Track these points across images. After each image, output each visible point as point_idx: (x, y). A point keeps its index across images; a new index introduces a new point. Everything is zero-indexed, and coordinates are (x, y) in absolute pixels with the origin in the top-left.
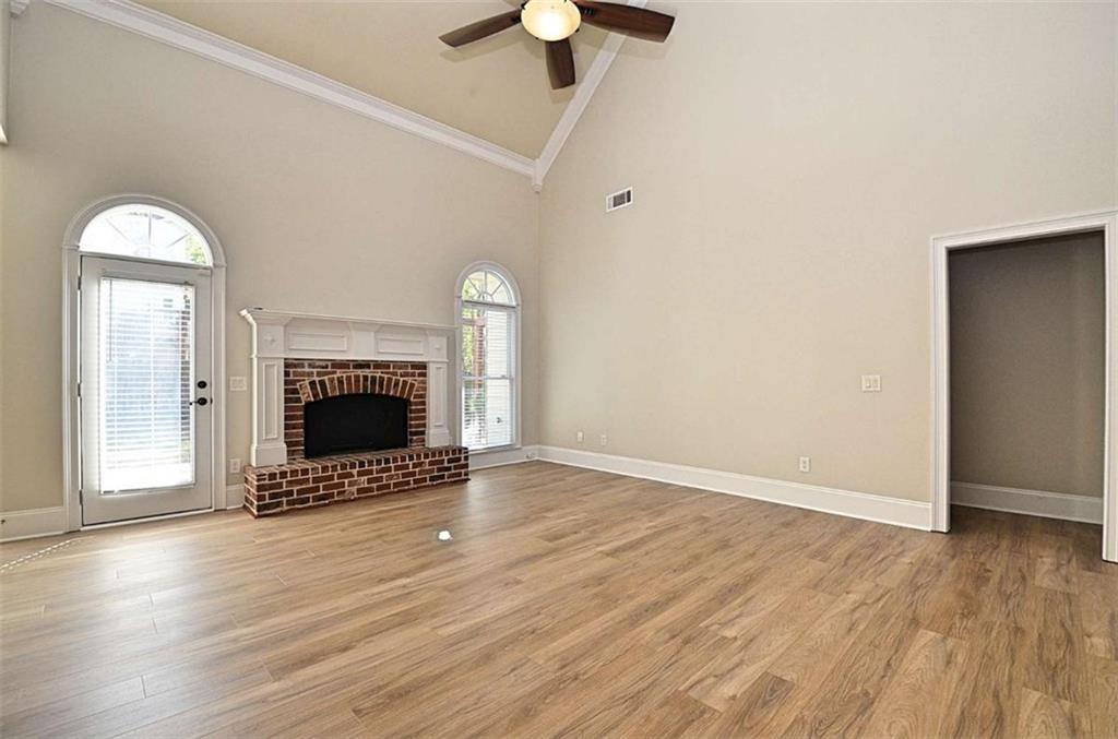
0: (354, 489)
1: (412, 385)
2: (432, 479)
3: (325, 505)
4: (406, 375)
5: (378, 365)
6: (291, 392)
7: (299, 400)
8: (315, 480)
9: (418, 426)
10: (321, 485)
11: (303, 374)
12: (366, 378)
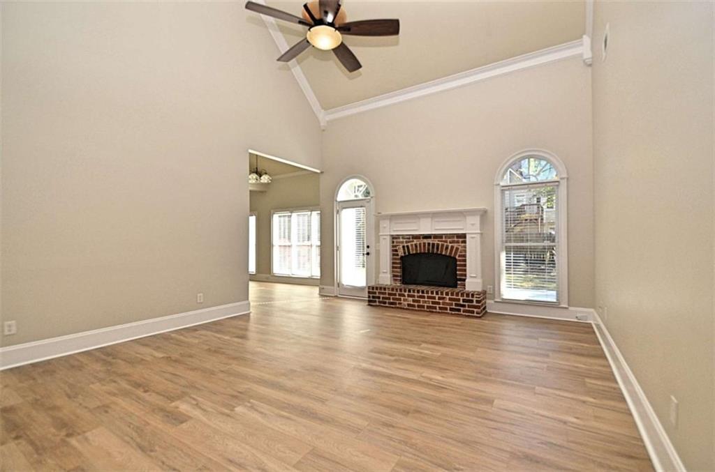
0: (406, 303)
1: (457, 249)
2: (451, 309)
3: (392, 308)
4: (453, 242)
5: (436, 236)
6: (394, 251)
7: (398, 255)
8: (389, 294)
9: (461, 275)
10: (391, 297)
11: (400, 242)
12: (429, 244)
